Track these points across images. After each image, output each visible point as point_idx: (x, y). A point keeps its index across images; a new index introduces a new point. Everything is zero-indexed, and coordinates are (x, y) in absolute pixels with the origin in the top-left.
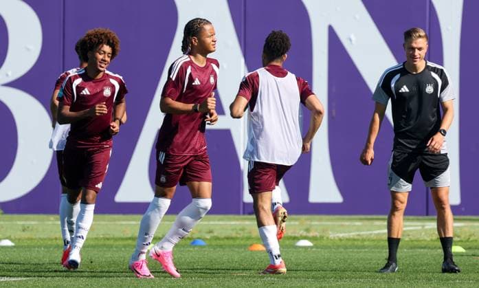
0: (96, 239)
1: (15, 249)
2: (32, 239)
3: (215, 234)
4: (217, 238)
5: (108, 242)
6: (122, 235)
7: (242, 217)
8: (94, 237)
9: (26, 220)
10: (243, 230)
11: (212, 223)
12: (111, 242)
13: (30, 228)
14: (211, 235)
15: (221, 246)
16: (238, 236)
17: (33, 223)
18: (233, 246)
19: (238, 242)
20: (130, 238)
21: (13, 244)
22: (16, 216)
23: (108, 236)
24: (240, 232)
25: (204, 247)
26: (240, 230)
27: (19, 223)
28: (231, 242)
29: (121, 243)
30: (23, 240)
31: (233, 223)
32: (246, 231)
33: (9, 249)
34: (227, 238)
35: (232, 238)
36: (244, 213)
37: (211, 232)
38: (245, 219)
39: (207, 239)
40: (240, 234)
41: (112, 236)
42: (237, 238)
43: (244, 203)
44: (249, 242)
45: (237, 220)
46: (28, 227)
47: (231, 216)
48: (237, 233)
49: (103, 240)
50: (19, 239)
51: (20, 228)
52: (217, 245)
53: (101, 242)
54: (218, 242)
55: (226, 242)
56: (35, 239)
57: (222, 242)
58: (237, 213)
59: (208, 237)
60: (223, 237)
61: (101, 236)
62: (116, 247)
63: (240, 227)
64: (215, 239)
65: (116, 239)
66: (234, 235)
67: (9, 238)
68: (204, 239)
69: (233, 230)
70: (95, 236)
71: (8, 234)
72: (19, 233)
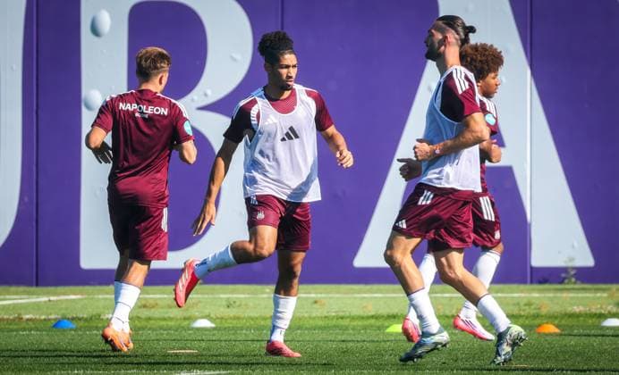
0: (326, 317)
1: (216, 332)
2: (238, 318)
5: (342, 322)
6: (361, 313)
7: (528, 286)
8: (323, 315)
9: (232, 292)
10: (529, 304)
12: (345, 322)
13: (238, 303)
16: (522, 313)
17: (242, 296)
20: (372, 317)
21: (213, 325)
22: (218, 287)
23: (341, 314)
24: (524, 308)
26: (526, 305)
27: (222, 296)
29: (360, 323)
30: (226, 319)
31: (516, 295)
32: (533, 307)
33: (207, 332)
36: (532, 282)
40: (524, 310)
41: (348, 314)
42: (521, 316)
43: (532, 268)
46: (234, 302)
47: (514, 286)
48: (520, 310)
49: (335, 320)
50: (222, 318)
51: (224, 303)
53: (334, 322)
56: (243, 319)
58: (523, 281)
61: (334, 314)
62: (353, 329)
63: (525, 301)
65: (353, 318)
66: (516, 311)
67: (208, 317)
69: (514, 305)
70: (325, 314)
71: (207, 312)
72: (222, 309)
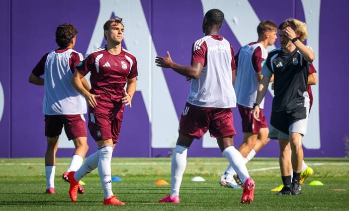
0: (37, 176)
3: (129, 172)
4: (131, 176)
7: (151, 159)
8: (34, 175)
10: (151, 169)
11: (127, 164)
14: (126, 173)
15: (133, 182)
16: (147, 174)
18: (143, 181)
19: (146, 179)
25: (121, 182)
28: (141, 179)
31: (143, 164)
32: (153, 170)
34: (139, 176)
35: (142, 176)
36: (152, 156)
37: (126, 171)
38: (153, 161)
39: (123, 176)
40: (148, 172)
42: (146, 176)
43: (152, 148)
44: (155, 179)
45: (147, 161)
47: (142, 159)
48: (146, 172)
52: (130, 181)
54: (132, 178)
55: (138, 179)
57: (134, 179)
58: (148, 156)
59: (124, 174)
60: (135, 174)
61: (41, 175)
63: (147, 168)
64: (129, 177)
66: (144, 173)
68: (120, 177)
69: (143, 169)
70: (36, 174)
